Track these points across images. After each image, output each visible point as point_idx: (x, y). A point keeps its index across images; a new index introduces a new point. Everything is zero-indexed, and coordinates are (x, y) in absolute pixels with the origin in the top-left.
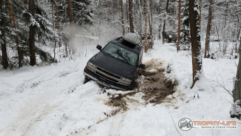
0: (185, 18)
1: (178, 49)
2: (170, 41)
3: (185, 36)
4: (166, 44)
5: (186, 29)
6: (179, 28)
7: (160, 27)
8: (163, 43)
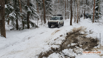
0: (96, 7)
1: (93, 22)
2: (87, 17)
3: (96, 16)
4: (85, 19)
5: (97, 12)
6: (94, 12)
7: (82, 11)
8: (84, 19)
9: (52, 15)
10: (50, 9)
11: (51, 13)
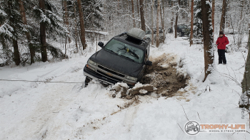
0: (198, 11)
1: (191, 43)
2: (183, 35)
3: (198, 30)
4: (179, 38)
5: (199, 22)
6: (192, 21)
7: (172, 20)
8: (176, 37)
9: (102, 29)
10: (97, 16)
11: (98, 25)
